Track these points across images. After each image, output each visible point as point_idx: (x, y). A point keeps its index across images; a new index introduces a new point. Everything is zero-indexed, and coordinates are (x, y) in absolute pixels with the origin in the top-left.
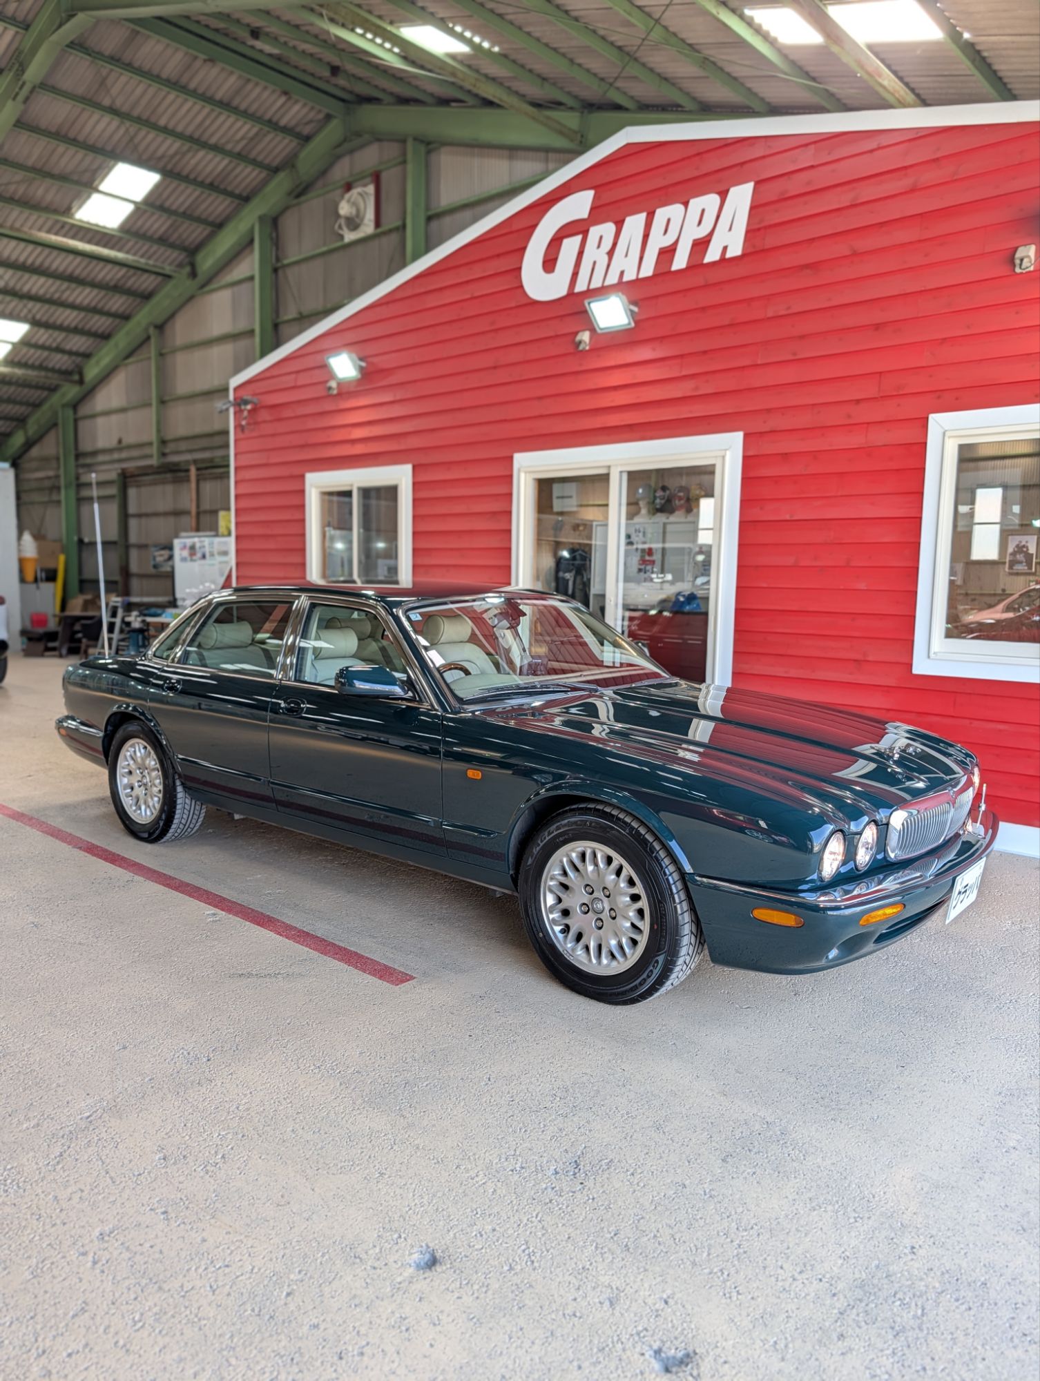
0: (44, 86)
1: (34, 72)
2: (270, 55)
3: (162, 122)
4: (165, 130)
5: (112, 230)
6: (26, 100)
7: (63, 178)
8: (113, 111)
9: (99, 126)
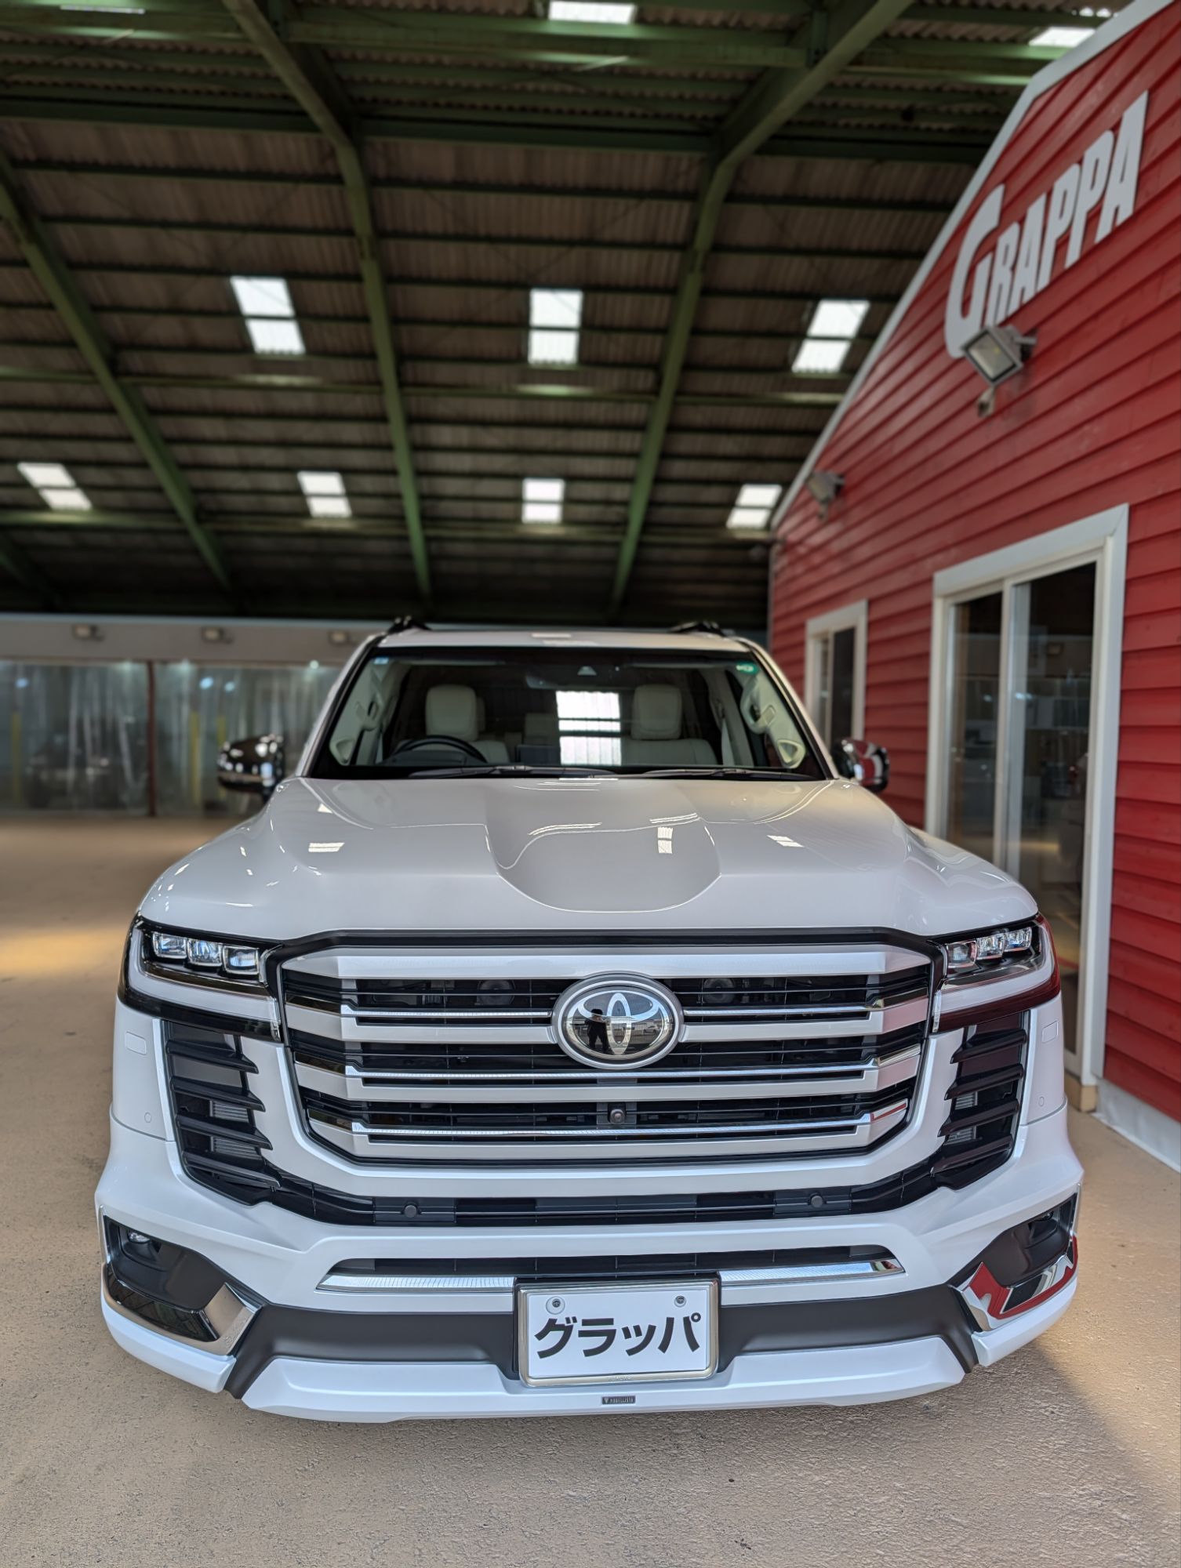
0: (718, 247)
1: (703, 240)
2: (952, 131)
3: (854, 245)
4: (861, 253)
5: (834, 374)
6: (704, 269)
7: (770, 334)
8: (798, 251)
9: (793, 271)
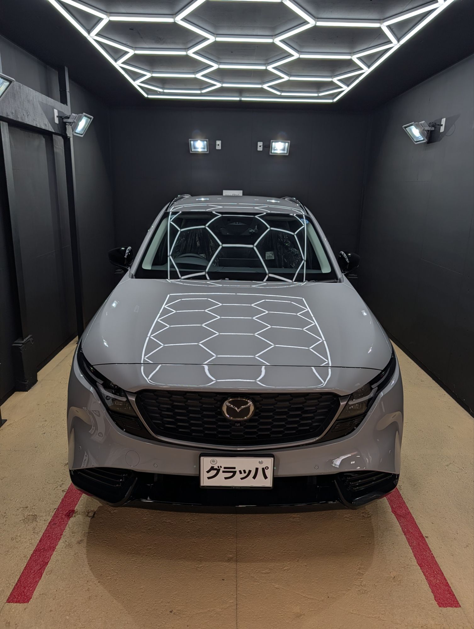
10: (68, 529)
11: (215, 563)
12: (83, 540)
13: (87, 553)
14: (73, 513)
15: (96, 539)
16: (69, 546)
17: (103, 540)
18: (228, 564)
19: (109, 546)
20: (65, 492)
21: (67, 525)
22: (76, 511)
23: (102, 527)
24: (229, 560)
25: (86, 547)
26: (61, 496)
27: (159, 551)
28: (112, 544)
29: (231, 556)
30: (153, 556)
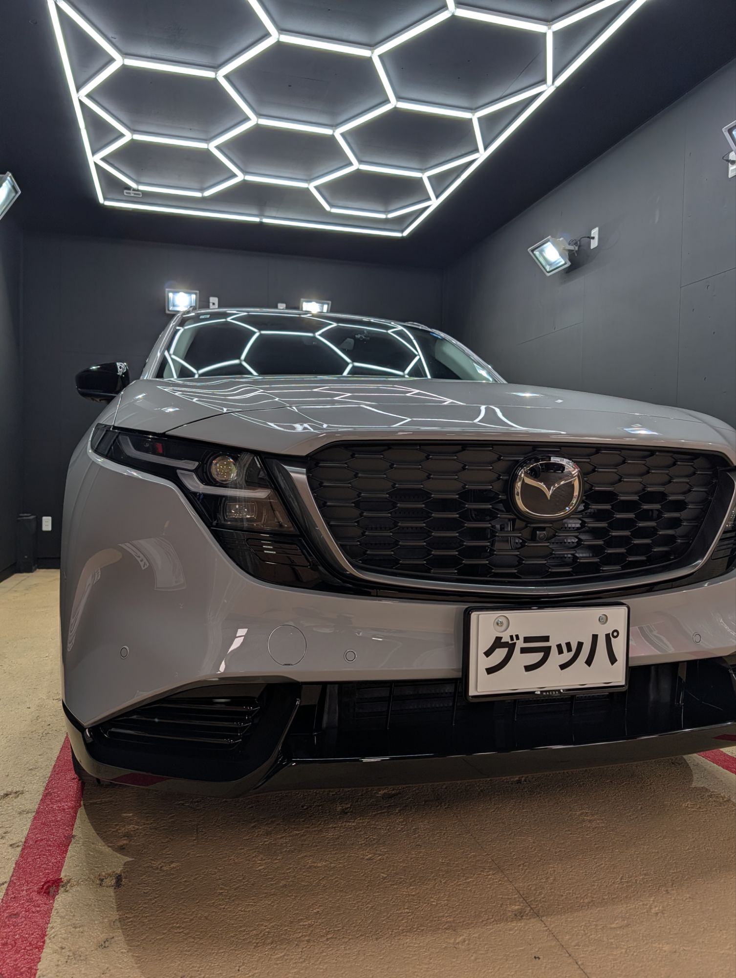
10: (59, 920)
11: (491, 927)
12: (113, 938)
13: (137, 964)
14: (59, 886)
15: (150, 928)
16: (76, 957)
17: (172, 927)
18: (523, 924)
19: (194, 938)
20: (18, 846)
21: (54, 913)
22: (65, 879)
23: (154, 901)
24: (519, 916)
25: (129, 951)
26: (10, 857)
27: (336, 926)
28: (201, 932)
29: (517, 907)
30: (327, 939)
